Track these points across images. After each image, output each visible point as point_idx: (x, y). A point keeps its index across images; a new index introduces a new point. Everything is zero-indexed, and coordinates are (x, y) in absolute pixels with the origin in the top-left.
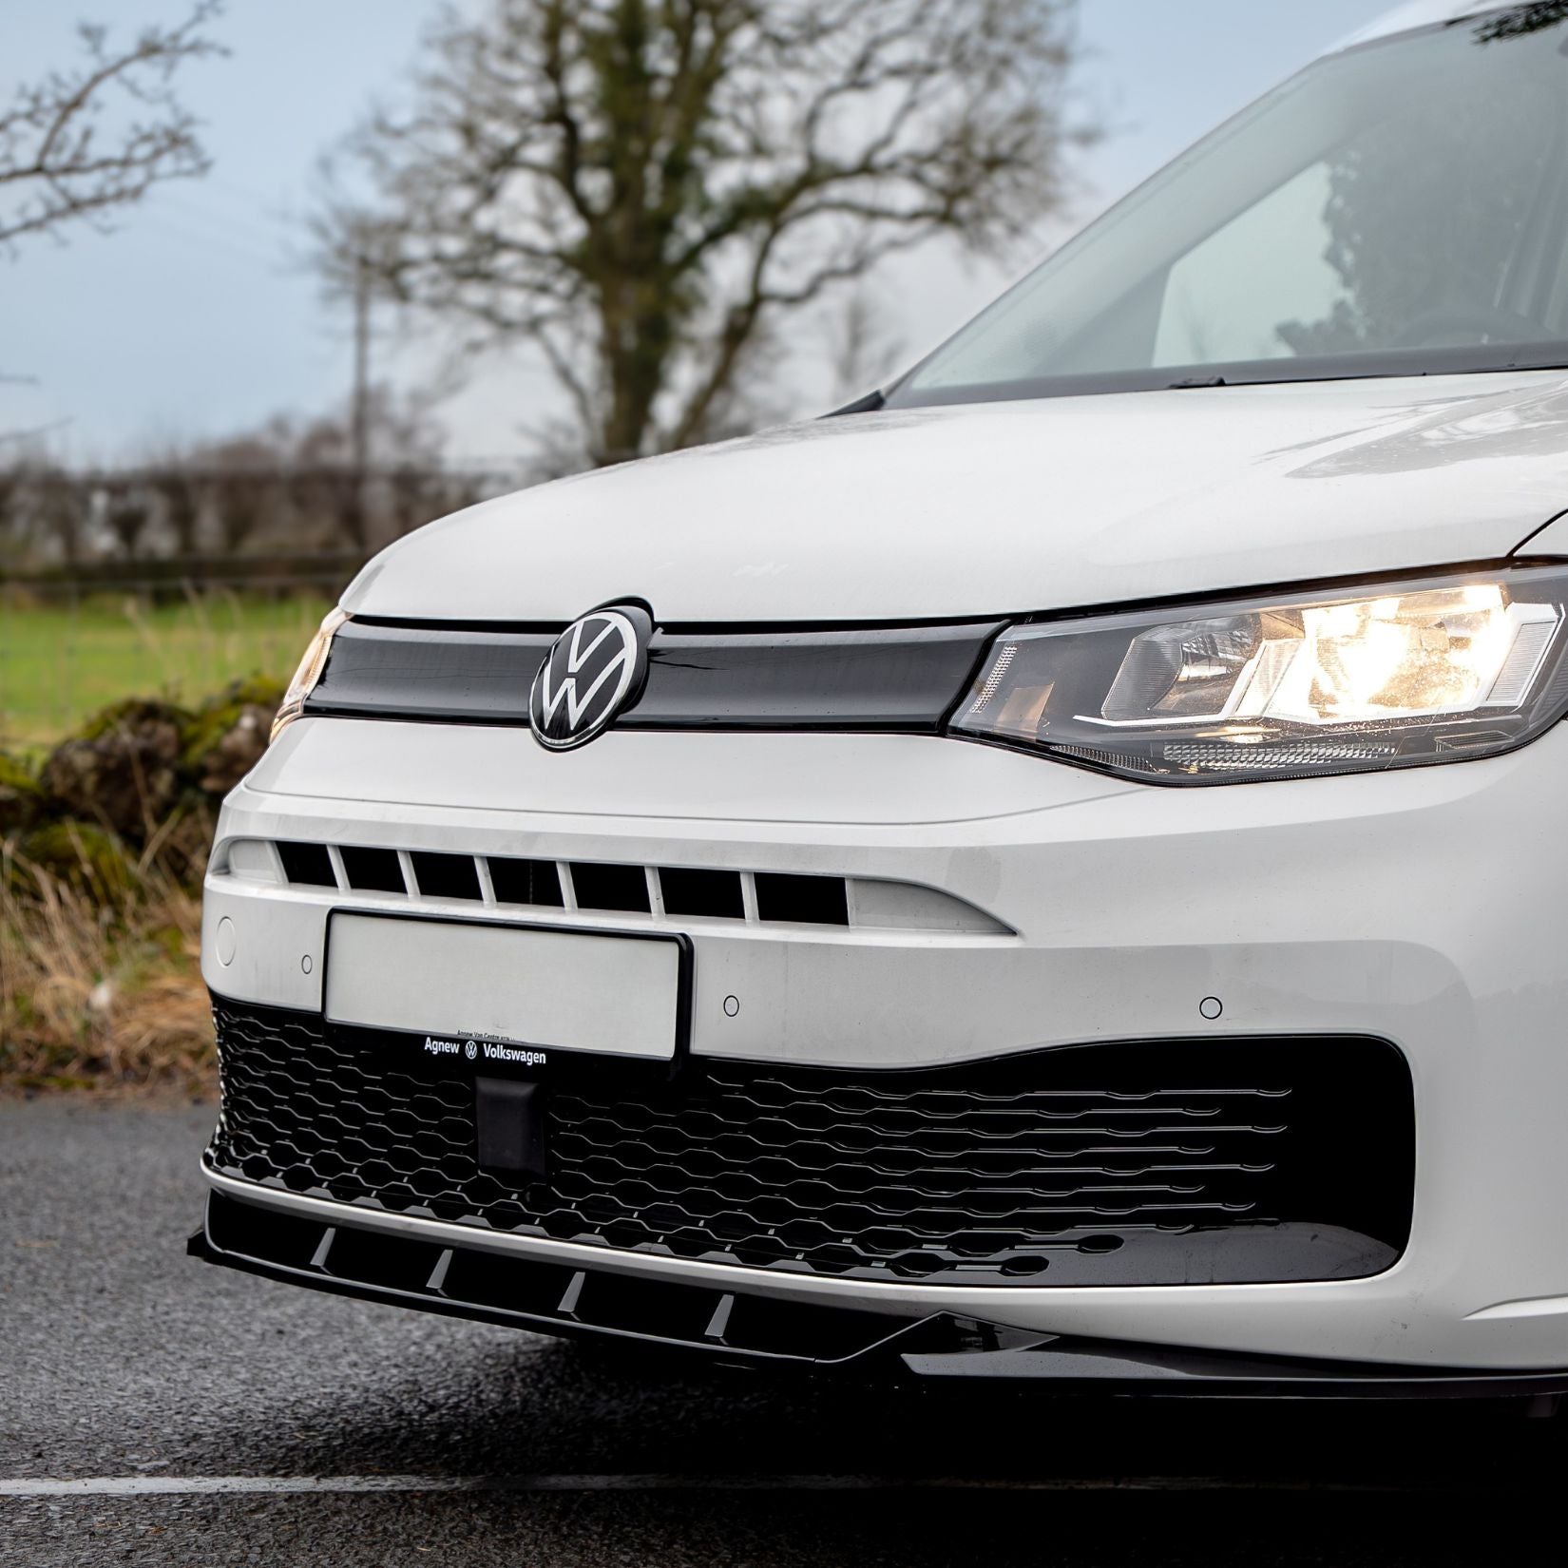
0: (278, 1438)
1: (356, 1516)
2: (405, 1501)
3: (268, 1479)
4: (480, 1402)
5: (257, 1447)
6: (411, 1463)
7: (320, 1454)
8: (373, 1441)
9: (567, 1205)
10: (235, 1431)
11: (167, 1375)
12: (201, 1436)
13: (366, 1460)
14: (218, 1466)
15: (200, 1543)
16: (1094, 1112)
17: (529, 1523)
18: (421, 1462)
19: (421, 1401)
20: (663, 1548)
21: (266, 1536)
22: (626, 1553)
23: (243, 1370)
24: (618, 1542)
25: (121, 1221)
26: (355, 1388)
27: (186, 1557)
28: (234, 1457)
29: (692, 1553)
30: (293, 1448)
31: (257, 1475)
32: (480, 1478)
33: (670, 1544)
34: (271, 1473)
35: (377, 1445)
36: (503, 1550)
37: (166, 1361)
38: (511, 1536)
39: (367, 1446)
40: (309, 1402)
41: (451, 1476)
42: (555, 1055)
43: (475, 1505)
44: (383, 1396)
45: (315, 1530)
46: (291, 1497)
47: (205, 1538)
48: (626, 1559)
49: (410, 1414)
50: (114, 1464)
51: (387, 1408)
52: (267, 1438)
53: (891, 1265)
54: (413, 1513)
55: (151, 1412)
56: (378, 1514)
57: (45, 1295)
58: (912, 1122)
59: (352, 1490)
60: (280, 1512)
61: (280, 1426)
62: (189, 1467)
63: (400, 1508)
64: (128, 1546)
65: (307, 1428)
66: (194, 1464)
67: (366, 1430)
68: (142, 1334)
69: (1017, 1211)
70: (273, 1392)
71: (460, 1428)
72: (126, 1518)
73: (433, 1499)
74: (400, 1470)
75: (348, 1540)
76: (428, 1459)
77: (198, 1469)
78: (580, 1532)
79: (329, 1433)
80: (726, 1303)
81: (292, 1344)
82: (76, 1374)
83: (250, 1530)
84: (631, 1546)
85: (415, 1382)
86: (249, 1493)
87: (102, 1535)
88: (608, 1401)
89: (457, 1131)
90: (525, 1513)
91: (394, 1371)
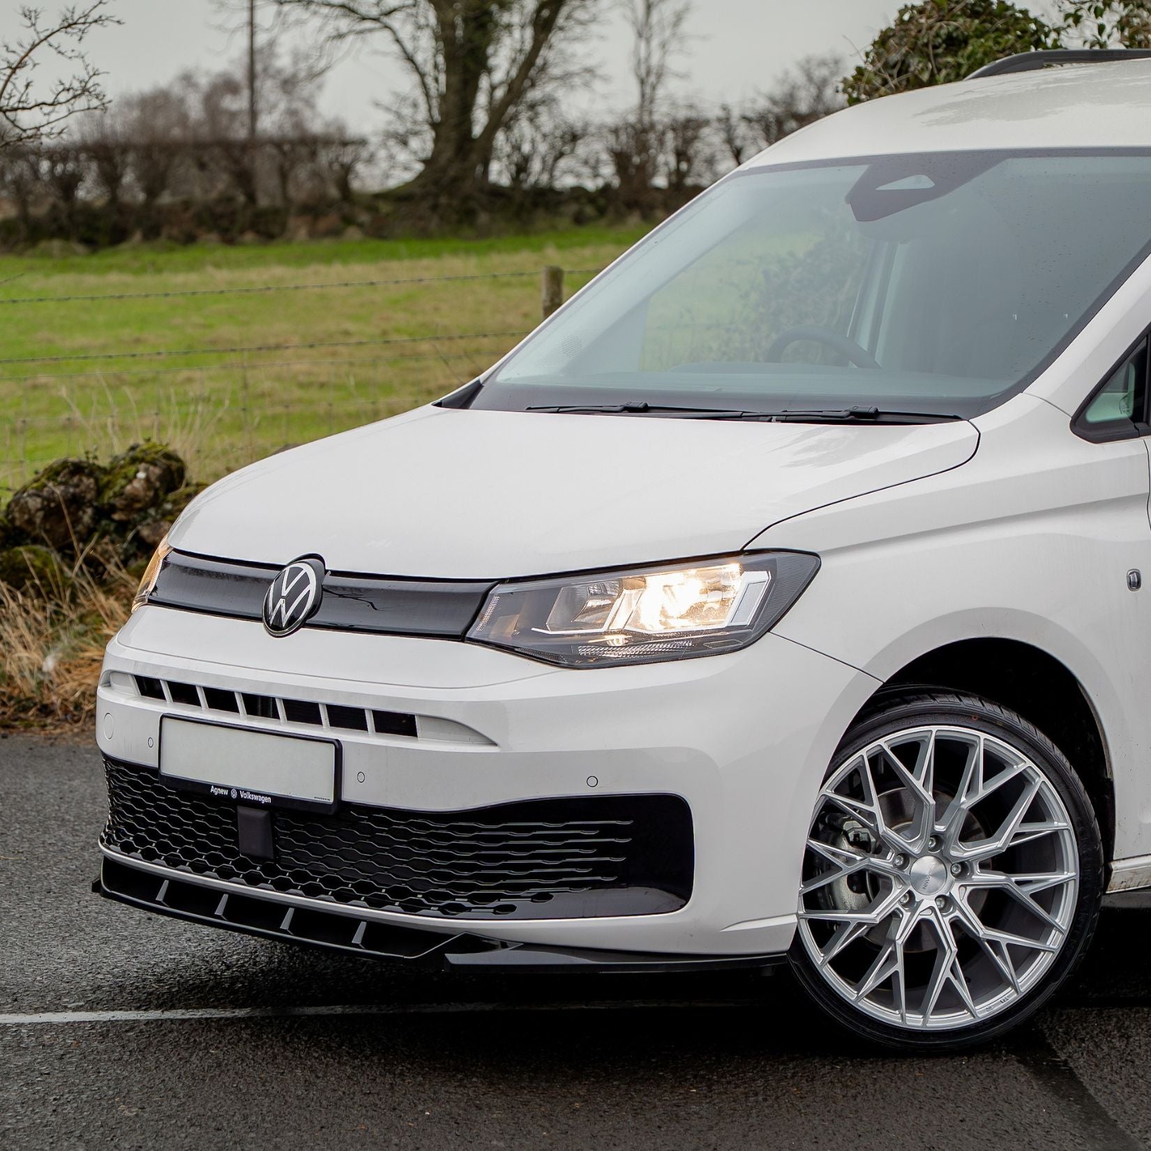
0: (143, 987)
1: (181, 1033)
2: (207, 1023)
3: (136, 1012)
4: (255, 964)
5: (131, 993)
6: (213, 1001)
7: (165, 997)
8: (194, 989)
9: (284, 874)
10: (120, 984)
11: (85, 949)
12: (102, 987)
13: (190, 1000)
14: (111, 1005)
15: (99, 1050)
16: (537, 833)
17: (270, 1036)
18: (219, 1000)
19: (223, 962)
20: (337, 1049)
21: (133, 1045)
22: (317, 1052)
23: (127, 944)
24: (314, 1046)
25: (62, 839)
26: (187, 955)
27: (91, 1058)
28: (119, 1000)
29: (351, 1051)
30: (151, 994)
31: (131, 1010)
32: (248, 1010)
33: (340, 1046)
34: (138, 1008)
35: (196, 991)
36: (253, 1051)
37: (85, 939)
38: (260, 1043)
39: (190, 992)
40: (161, 965)
41: (234, 1008)
42: (275, 798)
43: (243, 1026)
44: (203, 960)
45: (158, 1041)
46: (148, 1023)
47: (102, 1047)
48: (316, 1055)
49: (216, 971)
50: (55, 1004)
51: (204, 967)
52: (137, 987)
53: (442, 909)
54: (210, 1031)
55: (76, 972)
56: (192, 1032)
57: (17, 895)
58: (450, 838)
59: (180, 1017)
60: (141, 1031)
61: (144, 980)
62: (95, 1006)
63: (204, 1028)
64: (62, 1052)
65: (159, 981)
66: (98, 1004)
67: (191, 982)
68: (72, 921)
69: (502, 881)
70: (142, 959)
71: (242, 979)
72: (61, 1036)
73: (222, 1022)
74: (206, 1006)
75: (175, 1047)
76: (223, 999)
77: (99, 1007)
78: (296, 1040)
79: (171, 984)
80: (363, 925)
81: (156, 927)
82: (34, 948)
83: (125, 1042)
84: (320, 1048)
85: (221, 951)
86: (126, 1021)
87: (49, 1046)
88: (326, 961)
89: (228, 833)
90: (269, 1030)
91: (211, 944)
